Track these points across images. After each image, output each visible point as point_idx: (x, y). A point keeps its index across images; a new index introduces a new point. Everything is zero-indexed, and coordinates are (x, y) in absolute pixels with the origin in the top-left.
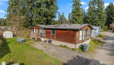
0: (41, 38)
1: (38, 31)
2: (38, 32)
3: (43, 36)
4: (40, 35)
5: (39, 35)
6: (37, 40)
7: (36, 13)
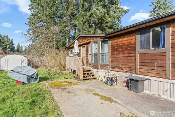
0: (93, 70)
1: (85, 52)
2: (85, 55)
3: (101, 62)
4: (90, 61)
5: (87, 62)
6: (81, 77)
7: (82, 23)
